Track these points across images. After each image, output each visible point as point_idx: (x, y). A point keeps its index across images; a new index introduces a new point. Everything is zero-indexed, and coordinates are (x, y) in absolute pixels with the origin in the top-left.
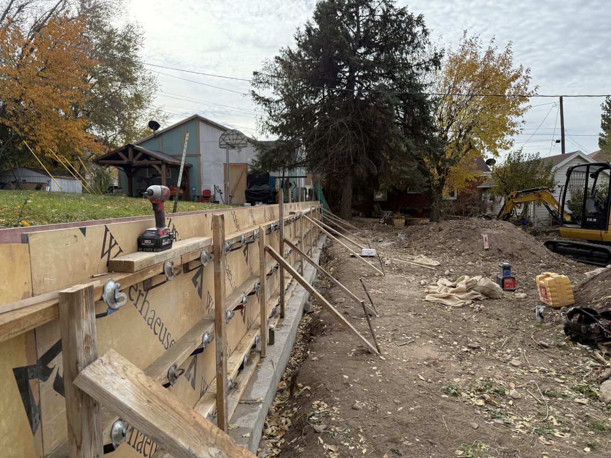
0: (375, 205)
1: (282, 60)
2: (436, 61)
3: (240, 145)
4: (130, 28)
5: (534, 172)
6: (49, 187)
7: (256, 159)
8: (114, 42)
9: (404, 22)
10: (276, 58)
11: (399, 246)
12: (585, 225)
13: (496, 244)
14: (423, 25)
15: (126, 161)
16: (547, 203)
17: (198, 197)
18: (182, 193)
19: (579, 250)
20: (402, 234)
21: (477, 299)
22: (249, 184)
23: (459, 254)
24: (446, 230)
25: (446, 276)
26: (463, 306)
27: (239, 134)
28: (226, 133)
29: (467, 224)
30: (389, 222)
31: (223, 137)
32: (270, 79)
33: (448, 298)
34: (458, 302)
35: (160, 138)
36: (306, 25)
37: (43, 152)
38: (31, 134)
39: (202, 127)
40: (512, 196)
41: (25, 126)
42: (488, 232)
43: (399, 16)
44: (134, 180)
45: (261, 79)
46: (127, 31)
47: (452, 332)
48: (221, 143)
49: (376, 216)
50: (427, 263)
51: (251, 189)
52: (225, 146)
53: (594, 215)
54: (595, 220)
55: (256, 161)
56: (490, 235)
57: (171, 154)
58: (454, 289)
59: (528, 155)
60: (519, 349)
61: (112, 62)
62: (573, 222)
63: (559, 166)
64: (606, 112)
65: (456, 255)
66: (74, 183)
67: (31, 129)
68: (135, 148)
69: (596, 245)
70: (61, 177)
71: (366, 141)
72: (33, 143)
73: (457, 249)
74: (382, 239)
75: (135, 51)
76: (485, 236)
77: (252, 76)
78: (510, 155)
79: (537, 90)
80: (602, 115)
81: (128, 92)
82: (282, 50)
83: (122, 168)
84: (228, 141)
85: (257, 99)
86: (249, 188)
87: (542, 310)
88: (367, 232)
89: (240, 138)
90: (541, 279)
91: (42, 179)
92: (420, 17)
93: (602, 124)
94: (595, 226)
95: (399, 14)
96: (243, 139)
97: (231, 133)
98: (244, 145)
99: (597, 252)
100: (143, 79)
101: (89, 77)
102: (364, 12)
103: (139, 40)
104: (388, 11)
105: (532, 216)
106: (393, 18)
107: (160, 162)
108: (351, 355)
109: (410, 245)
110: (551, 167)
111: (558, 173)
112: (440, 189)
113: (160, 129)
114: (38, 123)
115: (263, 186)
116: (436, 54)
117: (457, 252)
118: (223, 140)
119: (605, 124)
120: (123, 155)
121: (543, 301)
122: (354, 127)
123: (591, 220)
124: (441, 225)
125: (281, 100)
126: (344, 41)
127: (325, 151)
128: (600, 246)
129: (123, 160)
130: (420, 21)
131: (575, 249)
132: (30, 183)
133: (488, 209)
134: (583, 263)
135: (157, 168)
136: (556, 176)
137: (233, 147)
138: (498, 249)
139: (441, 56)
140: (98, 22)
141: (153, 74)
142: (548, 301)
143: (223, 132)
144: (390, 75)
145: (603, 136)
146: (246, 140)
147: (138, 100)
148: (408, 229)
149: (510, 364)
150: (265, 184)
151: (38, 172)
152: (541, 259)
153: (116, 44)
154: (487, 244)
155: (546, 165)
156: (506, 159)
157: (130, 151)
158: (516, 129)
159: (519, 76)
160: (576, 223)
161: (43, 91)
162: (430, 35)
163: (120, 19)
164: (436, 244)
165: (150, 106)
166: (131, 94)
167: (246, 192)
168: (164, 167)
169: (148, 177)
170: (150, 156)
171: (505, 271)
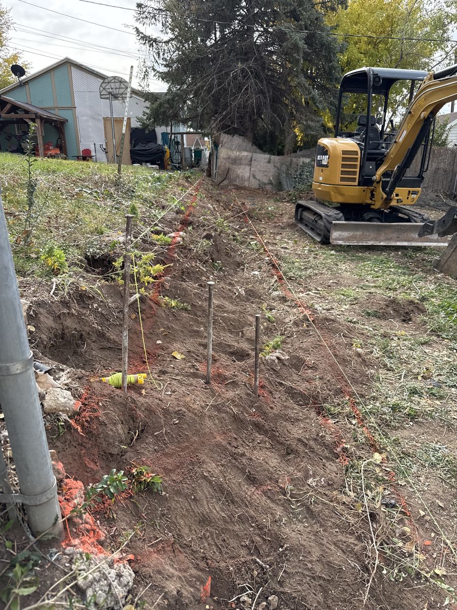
3: (124, 96)
7: (148, 111)
18: (59, 153)
22: (133, 142)
27: (121, 81)
28: (106, 81)
31: (104, 85)
32: (157, 13)
35: (27, 86)
39: (76, 74)
45: (146, 13)
48: (102, 93)
51: (136, 148)
52: (108, 96)
55: (147, 113)
57: (41, 107)
71: (269, 91)
77: (136, 9)
84: (110, 91)
85: (143, 38)
86: (134, 147)
89: (123, 86)
97: (113, 81)
107: (33, 116)
110: (445, 125)
111: (452, 132)
113: (26, 76)
115: (149, 144)
118: (104, 89)
125: (172, 40)
136: (449, 135)
137: (115, 97)
143: (102, 81)
146: (131, 90)
150: (151, 142)
155: (441, 123)
167: (131, 152)
168: (38, 122)
170: (19, 108)
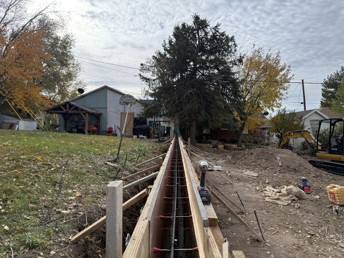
0: (203, 136)
1: (156, 58)
2: (240, 61)
3: (131, 103)
4: (67, 36)
5: (293, 120)
6: (18, 126)
7: (143, 111)
8: (58, 44)
9: (224, 39)
10: (153, 56)
11: (229, 163)
12: (331, 152)
13: (285, 163)
14: (234, 41)
15: (65, 111)
16: (307, 139)
17: (105, 131)
18: (96, 129)
19: (328, 166)
20: (229, 155)
21: (294, 200)
22: (135, 124)
23: (265, 168)
24: (255, 154)
25: (267, 184)
26: (288, 204)
27: (131, 97)
28: (124, 96)
29: (266, 151)
30: (216, 146)
31: (122, 98)
32: (150, 68)
33: (278, 199)
34: (285, 202)
35: (84, 98)
36: (168, 39)
37: (16, 105)
38: (9, 95)
39: (109, 93)
40: (287, 134)
41: (6, 90)
42: (280, 156)
43: (221, 36)
44: (68, 121)
45: (145, 68)
46: (66, 38)
47: (293, 223)
48: (121, 102)
49: (204, 142)
50: (251, 175)
51: (136, 127)
52: (123, 103)
53: (336, 147)
54: (336, 149)
55: (142, 113)
56: (281, 158)
58: (280, 194)
59: (289, 111)
60: (337, 235)
61: (56, 54)
62: (323, 149)
63: (306, 117)
64: (324, 87)
65: (264, 169)
66: (32, 123)
67: (9, 92)
68: (70, 104)
69: (337, 163)
70: (25, 119)
71: (204, 103)
72: (10, 100)
73: (264, 166)
74: (218, 159)
75: (70, 49)
76: (278, 158)
77: (140, 66)
78: (279, 110)
79: (293, 76)
80: (322, 89)
81: (64, 71)
82: (157, 52)
83: (61, 115)
84: (125, 101)
85: (142, 78)
86: (135, 127)
87: (337, 208)
88: (207, 153)
89: (132, 99)
90: (330, 188)
91: (13, 121)
92: (233, 37)
93: (322, 94)
94: (336, 153)
95: (221, 35)
96: (133, 100)
97: (127, 96)
98: (134, 103)
99: (339, 167)
100: (73, 64)
101: (43, 63)
102: (202, 34)
103: (72, 43)
104: (215, 33)
105: (292, 144)
106: (218, 37)
107: (85, 112)
108: (249, 243)
109: (235, 162)
110: (302, 118)
112: (242, 129)
113: (84, 93)
114: (14, 89)
116: (241, 56)
117: (264, 167)
118: (122, 100)
119: (324, 94)
120: (63, 107)
121: (332, 201)
122: (198, 95)
123: (334, 149)
124: (252, 151)
125: (156, 79)
126: (193, 49)
127: (181, 107)
128: (340, 164)
129: (63, 110)
130: (232, 39)
131: (326, 165)
132: (7, 123)
133: (266, 139)
134: (331, 173)
135: (83, 115)
136: (305, 122)
137: (127, 104)
138: (287, 166)
139: (243, 57)
140: (49, 32)
141: (79, 62)
142: (336, 202)
143: (122, 96)
144: (216, 67)
145: (323, 100)
146: (135, 100)
147: (70, 76)
148: (232, 153)
149: (339, 246)
150: (144, 125)
151: (12, 117)
152: (311, 172)
153: (59, 45)
154: (280, 163)
155: (299, 116)
156: (277, 113)
157: (68, 105)
158: (283, 97)
159: (284, 69)
160: (324, 151)
161: (18, 71)
162: (238, 46)
163: (62, 32)
164: (251, 163)
165: (76, 80)
166: (66, 73)
167: (133, 129)
168: (87, 115)
169: (76, 120)
170: (78, 108)
171: (304, 182)
